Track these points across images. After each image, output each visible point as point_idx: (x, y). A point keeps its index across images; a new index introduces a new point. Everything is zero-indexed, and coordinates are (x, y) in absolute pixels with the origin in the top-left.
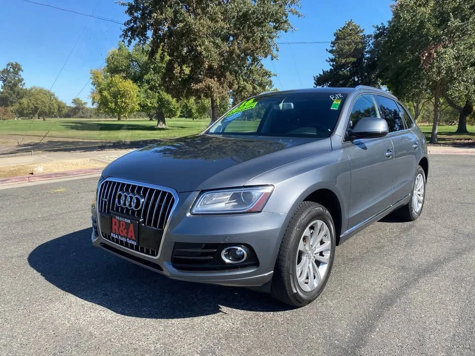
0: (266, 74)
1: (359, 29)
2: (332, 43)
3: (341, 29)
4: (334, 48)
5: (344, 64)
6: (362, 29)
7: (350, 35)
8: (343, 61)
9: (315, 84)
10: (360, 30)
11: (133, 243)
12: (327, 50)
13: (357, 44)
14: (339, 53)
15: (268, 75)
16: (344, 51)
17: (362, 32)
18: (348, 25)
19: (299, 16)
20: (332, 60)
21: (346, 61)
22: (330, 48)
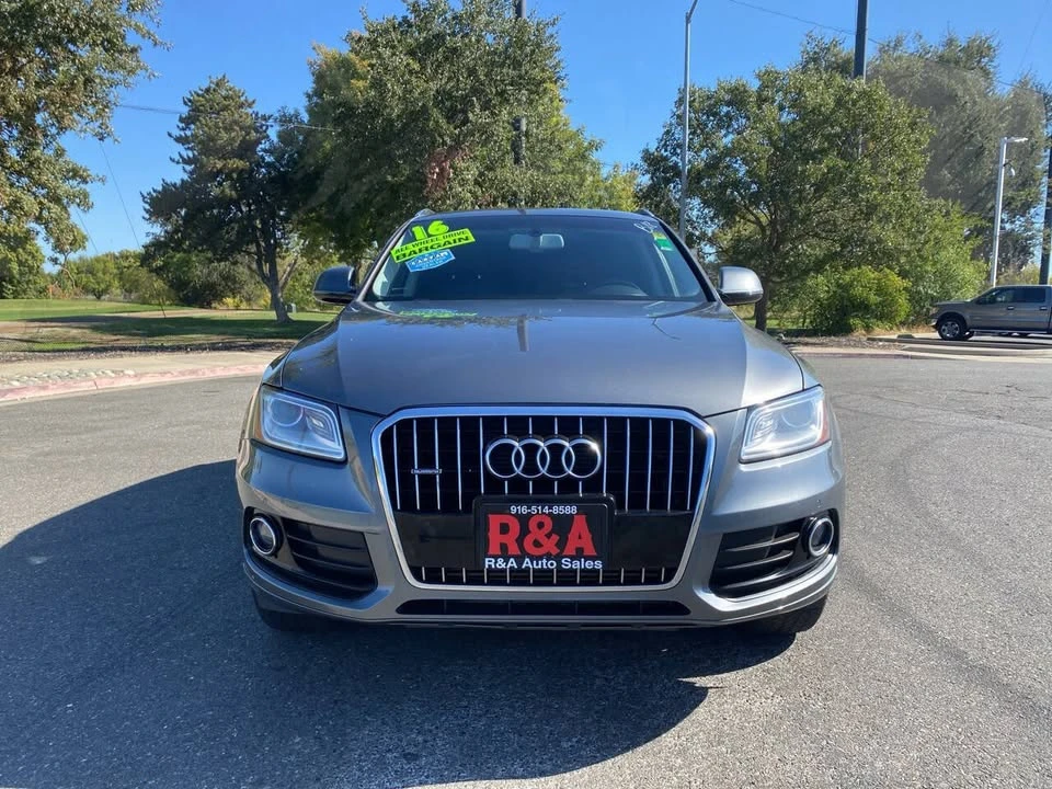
0: (75, 173)
1: (243, 99)
2: (181, 120)
3: (200, 92)
4: (188, 133)
5: (220, 172)
6: (250, 100)
7: (225, 108)
8: (219, 165)
9: (147, 211)
10: (246, 101)
11: (589, 565)
12: (170, 135)
13: (247, 129)
14: (207, 146)
15: (81, 177)
16: (219, 142)
17: (250, 106)
18: (217, 85)
19: (156, 44)
20: (187, 161)
21: (224, 165)
22: (177, 133)
